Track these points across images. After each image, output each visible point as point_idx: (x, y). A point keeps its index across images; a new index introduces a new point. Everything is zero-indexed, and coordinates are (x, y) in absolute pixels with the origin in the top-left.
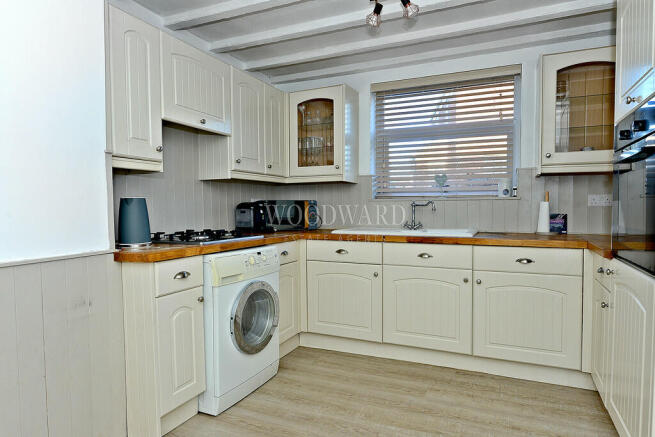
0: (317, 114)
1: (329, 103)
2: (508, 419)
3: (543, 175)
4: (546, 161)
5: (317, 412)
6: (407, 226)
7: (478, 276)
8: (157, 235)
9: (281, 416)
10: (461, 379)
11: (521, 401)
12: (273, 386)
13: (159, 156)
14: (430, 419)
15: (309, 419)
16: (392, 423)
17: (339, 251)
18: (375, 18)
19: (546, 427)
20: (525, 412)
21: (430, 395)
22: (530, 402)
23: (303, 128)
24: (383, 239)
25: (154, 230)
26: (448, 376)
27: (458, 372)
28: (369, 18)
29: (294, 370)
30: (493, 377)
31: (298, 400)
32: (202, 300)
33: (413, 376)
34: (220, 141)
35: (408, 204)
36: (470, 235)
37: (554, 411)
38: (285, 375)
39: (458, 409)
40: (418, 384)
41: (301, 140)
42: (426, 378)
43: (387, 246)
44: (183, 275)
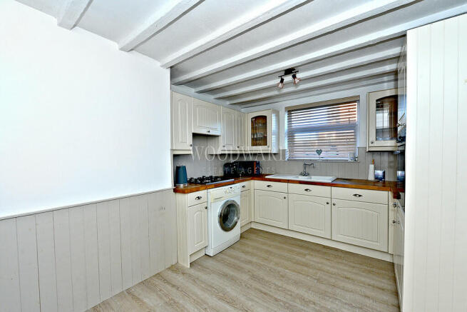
0: (260, 122)
1: (265, 118)
2: (345, 273)
3: (369, 151)
4: (371, 145)
5: (254, 260)
6: (301, 174)
7: (334, 201)
8: (191, 179)
9: (239, 260)
10: (325, 250)
11: (354, 265)
12: (238, 246)
13: (191, 148)
14: (306, 269)
15: (250, 262)
16: (287, 268)
17: (268, 186)
18: (280, 85)
19: (363, 279)
20: (354, 271)
21: (308, 257)
22: (358, 266)
23: (254, 128)
24: (288, 181)
25: (189, 177)
26: (318, 248)
27: (324, 247)
28: (278, 84)
29: (247, 239)
30: (342, 251)
31: (247, 253)
32: (206, 208)
33: (302, 247)
34: (216, 138)
35: (302, 164)
36: (330, 181)
37: (370, 272)
38: (243, 241)
39: (320, 265)
40: (302, 251)
41: (253, 134)
42: (307, 248)
43: (290, 185)
44: (199, 198)
